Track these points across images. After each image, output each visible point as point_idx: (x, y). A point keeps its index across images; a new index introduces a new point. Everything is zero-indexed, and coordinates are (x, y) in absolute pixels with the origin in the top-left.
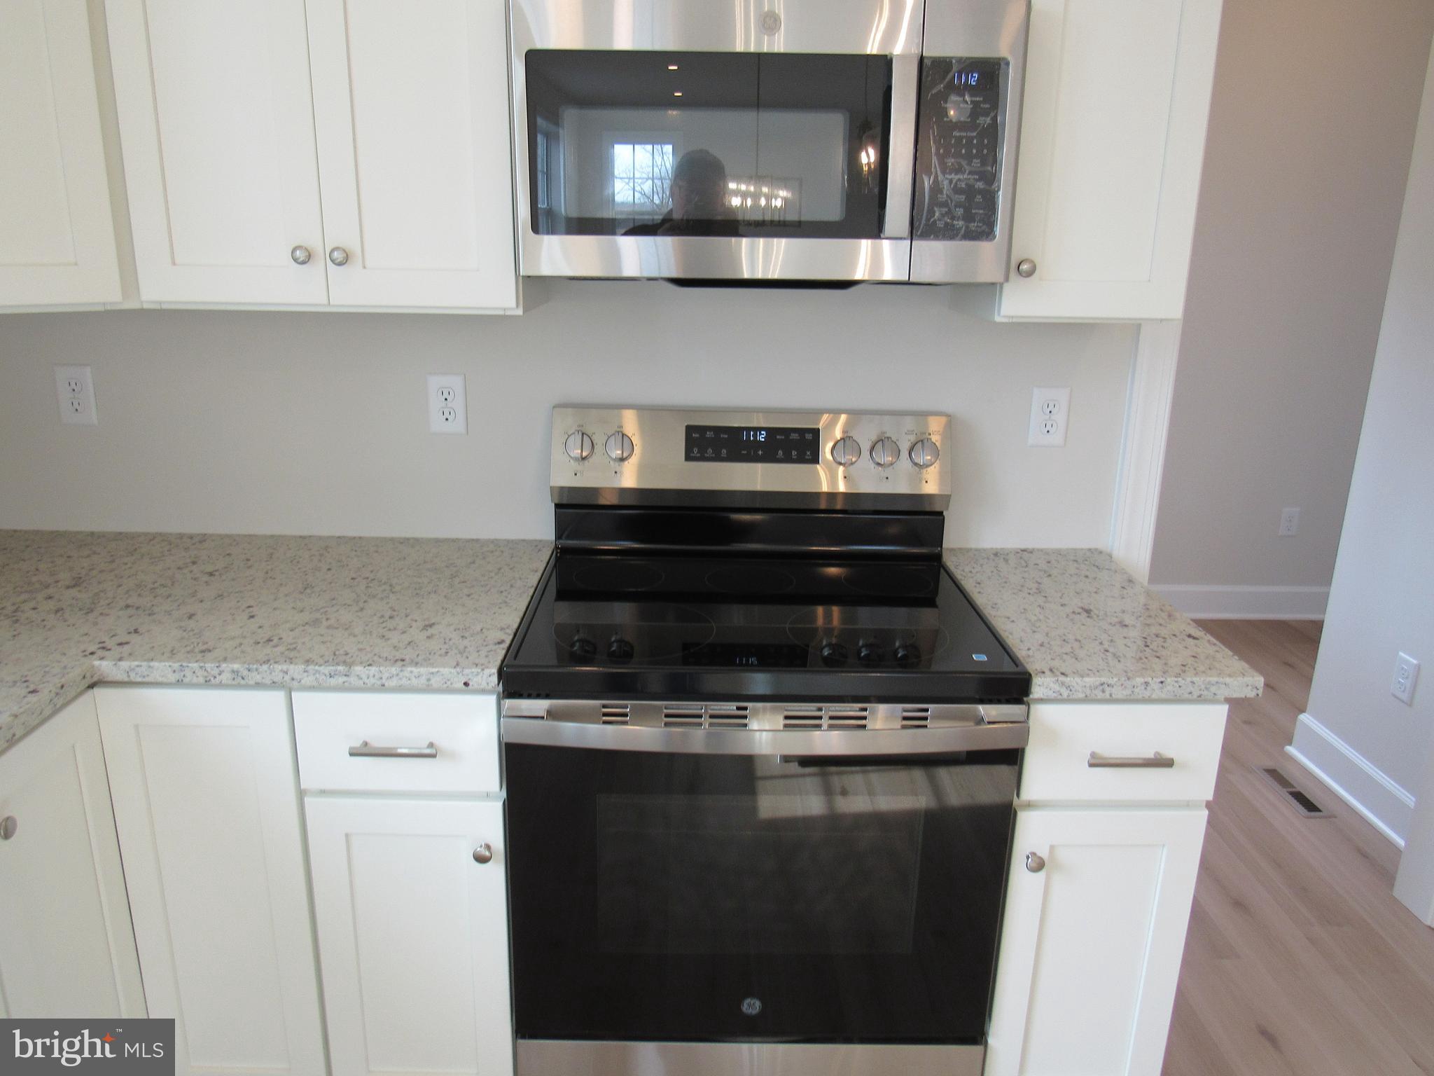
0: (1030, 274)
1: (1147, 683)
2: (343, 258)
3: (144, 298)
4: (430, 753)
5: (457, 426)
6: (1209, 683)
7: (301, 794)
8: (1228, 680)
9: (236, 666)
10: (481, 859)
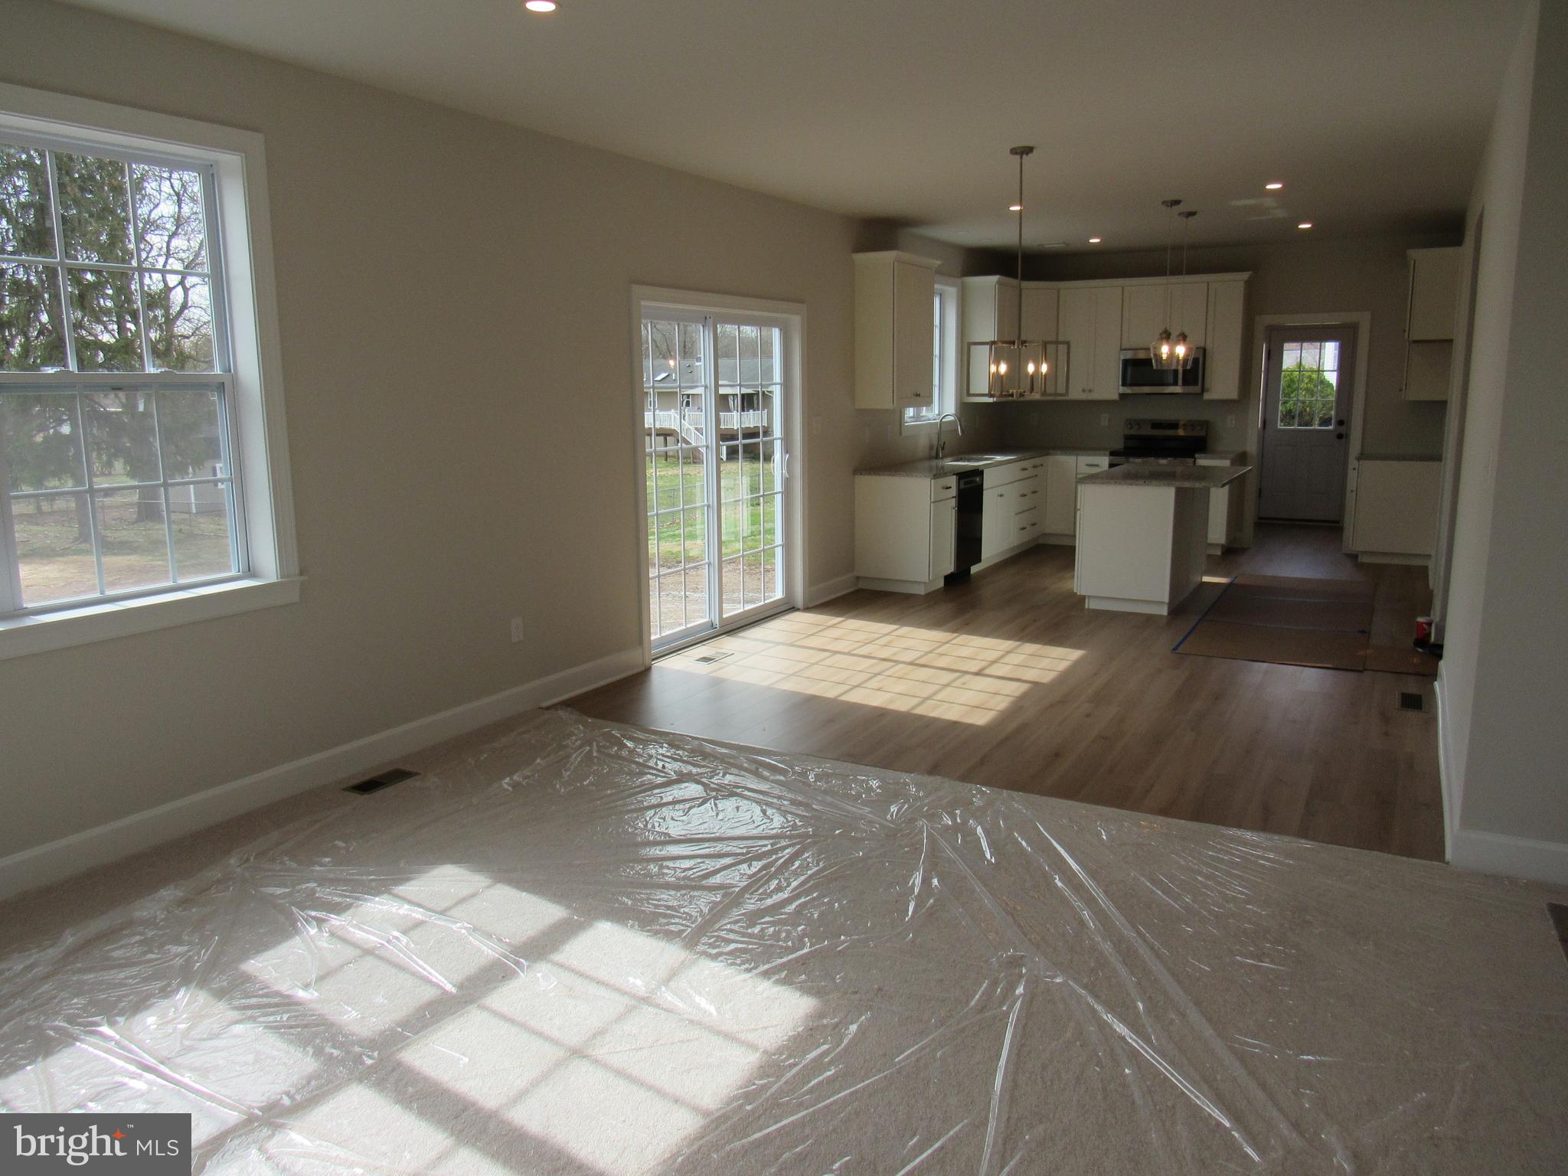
0: (1208, 391)
2: (1090, 391)
4: (1097, 466)
7: (1077, 473)
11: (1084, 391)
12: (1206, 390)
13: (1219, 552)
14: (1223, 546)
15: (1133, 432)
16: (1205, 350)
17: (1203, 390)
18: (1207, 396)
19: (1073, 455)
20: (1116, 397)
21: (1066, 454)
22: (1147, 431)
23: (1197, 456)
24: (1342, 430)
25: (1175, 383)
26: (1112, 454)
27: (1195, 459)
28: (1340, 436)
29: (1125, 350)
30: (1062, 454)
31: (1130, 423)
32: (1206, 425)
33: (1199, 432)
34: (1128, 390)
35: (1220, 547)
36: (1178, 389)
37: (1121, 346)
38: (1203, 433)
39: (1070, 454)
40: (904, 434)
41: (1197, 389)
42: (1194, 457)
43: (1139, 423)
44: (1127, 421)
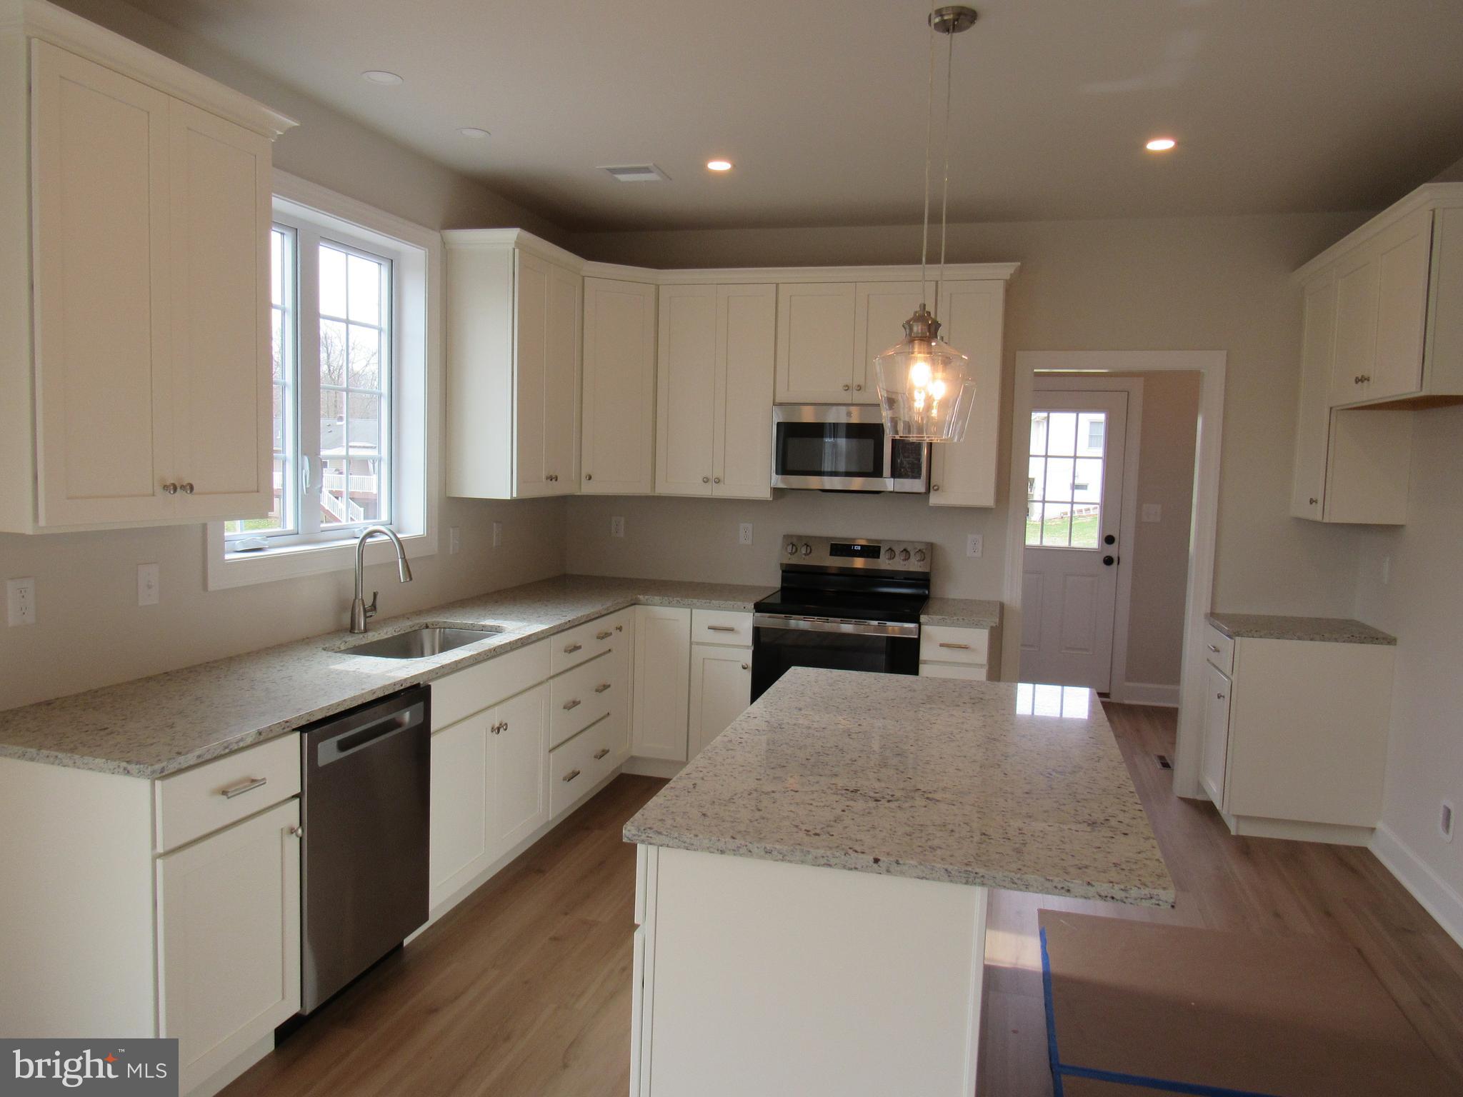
0: (937, 490)
1: (958, 619)
2: (718, 481)
3: (656, 492)
4: (731, 630)
5: (749, 542)
6: (980, 621)
7: (691, 644)
8: (986, 619)
9: (678, 599)
10: (744, 668)
11: (706, 480)
12: (935, 488)
15: (795, 560)
17: (929, 487)
18: (934, 500)
19: (684, 606)
20: (766, 494)
21: (670, 604)
22: (822, 559)
24: (1112, 550)
25: (877, 472)
26: (759, 607)
27: (920, 624)
28: (1108, 561)
29: (781, 404)
30: (661, 604)
31: (793, 542)
32: (929, 551)
33: (917, 565)
34: (787, 482)
36: (883, 484)
37: (774, 400)
38: (923, 567)
39: (679, 605)
40: (212, 586)
41: (917, 485)
42: (916, 620)
43: (808, 543)
44: (786, 537)
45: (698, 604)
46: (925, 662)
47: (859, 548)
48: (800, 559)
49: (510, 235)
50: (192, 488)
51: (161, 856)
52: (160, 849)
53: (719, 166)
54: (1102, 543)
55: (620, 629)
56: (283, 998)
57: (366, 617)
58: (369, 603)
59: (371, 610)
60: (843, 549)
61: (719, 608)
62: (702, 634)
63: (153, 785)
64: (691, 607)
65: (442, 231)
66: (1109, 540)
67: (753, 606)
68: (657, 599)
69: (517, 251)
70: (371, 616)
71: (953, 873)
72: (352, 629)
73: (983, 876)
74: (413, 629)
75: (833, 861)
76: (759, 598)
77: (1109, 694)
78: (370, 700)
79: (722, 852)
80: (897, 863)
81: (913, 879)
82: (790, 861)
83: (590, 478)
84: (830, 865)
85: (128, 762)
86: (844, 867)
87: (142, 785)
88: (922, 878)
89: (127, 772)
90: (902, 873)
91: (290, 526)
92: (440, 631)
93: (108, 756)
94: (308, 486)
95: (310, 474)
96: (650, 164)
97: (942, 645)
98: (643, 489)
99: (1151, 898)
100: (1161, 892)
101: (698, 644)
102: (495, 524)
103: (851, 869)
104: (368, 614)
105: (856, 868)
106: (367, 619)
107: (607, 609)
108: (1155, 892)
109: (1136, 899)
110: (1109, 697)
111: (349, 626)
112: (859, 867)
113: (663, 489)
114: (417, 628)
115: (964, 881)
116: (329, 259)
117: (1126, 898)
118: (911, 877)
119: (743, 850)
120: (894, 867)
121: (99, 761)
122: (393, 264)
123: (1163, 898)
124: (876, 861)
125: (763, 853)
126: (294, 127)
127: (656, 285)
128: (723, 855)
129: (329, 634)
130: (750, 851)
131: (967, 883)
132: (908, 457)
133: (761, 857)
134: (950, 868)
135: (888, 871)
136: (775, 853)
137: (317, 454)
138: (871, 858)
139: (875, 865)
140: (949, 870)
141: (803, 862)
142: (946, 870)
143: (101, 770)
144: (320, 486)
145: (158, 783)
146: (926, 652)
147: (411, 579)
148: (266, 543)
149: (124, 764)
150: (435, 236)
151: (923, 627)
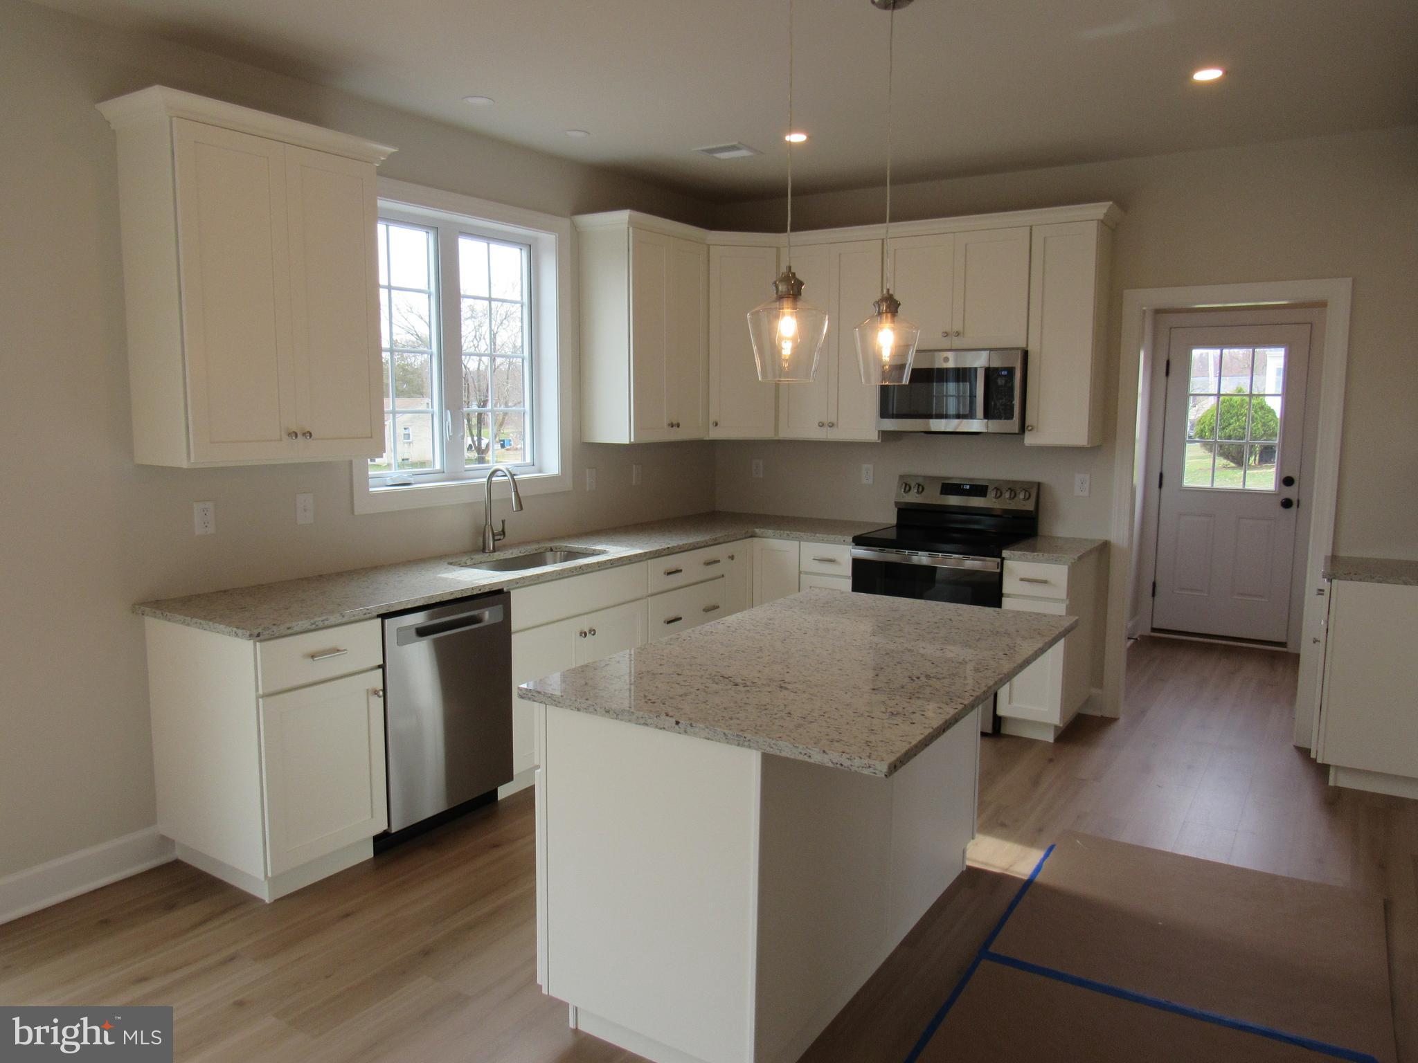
0: (1033, 430)
1: (1039, 555)
2: (832, 425)
3: (779, 436)
4: (833, 561)
5: (870, 481)
7: (800, 573)
11: (822, 425)
12: (1030, 428)
13: (1050, 738)
14: (1056, 727)
16: (1025, 354)
17: (1023, 428)
18: (1030, 439)
19: (793, 539)
20: (874, 437)
21: (781, 537)
22: (933, 497)
23: (1005, 553)
24: (1290, 492)
25: (970, 415)
27: (1003, 559)
28: (1287, 504)
30: (774, 537)
31: (907, 482)
32: (1036, 490)
33: (1024, 504)
34: (891, 425)
35: (1053, 728)
36: (976, 425)
38: (1029, 506)
39: (788, 538)
40: (357, 509)
41: (1013, 425)
42: (999, 555)
43: (919, 482)
44: (901, 477)
45: (805, 537)
46: (1009, 596)
47: (968, 487)
48: (913, 498)
49: (622, 217)
50: (311, 435)
51: (262, 697)
52: (261, 692)
53: (797, 138)
54: (1280, 483)
55: (732, 557)
56: (372, 817)
57: (494, 540)
58: (498, 529)
59: (499, 534)
60: (950, 488)
61: (822, 541)
62: (809, 564)
63: (255, 645)
64: (799, 539)
65: (573, 217)
66: (1288, 481)
67: (851, 540)
68: (770, 532)
69: (631, 229)
70: (500, 539)
71: (729, 735)
72: (483, 550)
73: (749, 740)
74: (539, 551)
75: (649, 721)
76: (858, 533)
77: (1286, 643)
78: (447, 599)
79: (578, 710)
80: (691, 725)
81: (702, 739)
82: (622, 720)
83: (716, 425)
84: (647, 725)
85: (237, 628)
86: (656, 727)
87: (249, 644)
88: (708, 739)
89: (237, 635)
90: (695, 734)
91: (438, 467)
92: (561, 554)
93: (229, 625)
94: (451, 434)
95: (452, 425)
96: (735, 143)
97: (1022, 580)
98: (766, 433)
99: (870, 767)
100: (877, 763)
101: (806, 573)
102: (634, 466)
103: (661, 729)
104: (496, 538)
105: (664, 728)
106: (496, 542)
107: (716, 539)
108: (872, 762)
109: (858, 767)
110: (1286, 647)
111: (482, 549)
112: (666, 727)
113: (785, 434)
114: (542, 551)
115: (737, 743)
116: (470, 251)
117: (852, 765)
118: (700, 738)
119: (591, 709)
120: (689, 729)
121: (222, 627)
122: (531, 248)
123: (879, 768)
124: (677, 723)
125: (604, 712)
126: (394, 153)
127: (777, 248)
128: (578, 712)
129: (465, 553)
130: (596, 710)
131: (738, 745)
132: (1002, 399)
133: (603, 716)
134: (727, 732)
135: (685, 732)
136: (611, 712)
137: (460, 409)
138: (673, 720)
139: (677, 727)
140: (726, 733)
141: (630, 721)
142: (724, 734)
143: (223, 633)
144: (462, 434)
145: (258, 644)
146: (1009, 586)
147: (522, 509)
148: (411, 480)
149: (235, 629)
150: (565, 223)
151: (1006, 562)
